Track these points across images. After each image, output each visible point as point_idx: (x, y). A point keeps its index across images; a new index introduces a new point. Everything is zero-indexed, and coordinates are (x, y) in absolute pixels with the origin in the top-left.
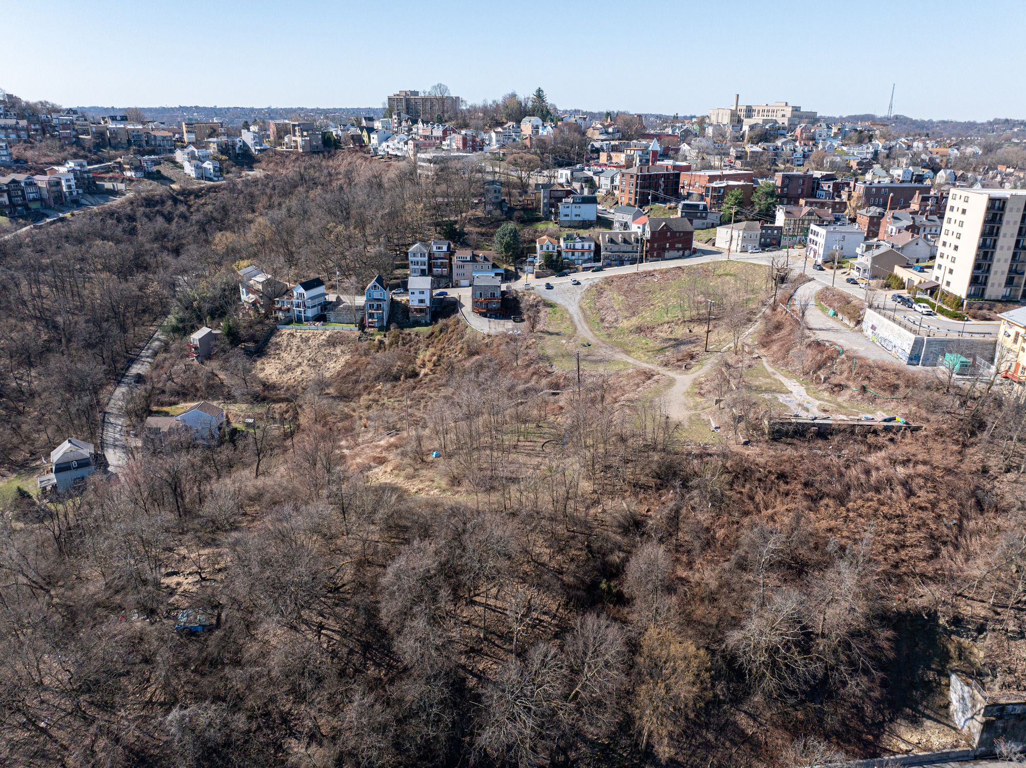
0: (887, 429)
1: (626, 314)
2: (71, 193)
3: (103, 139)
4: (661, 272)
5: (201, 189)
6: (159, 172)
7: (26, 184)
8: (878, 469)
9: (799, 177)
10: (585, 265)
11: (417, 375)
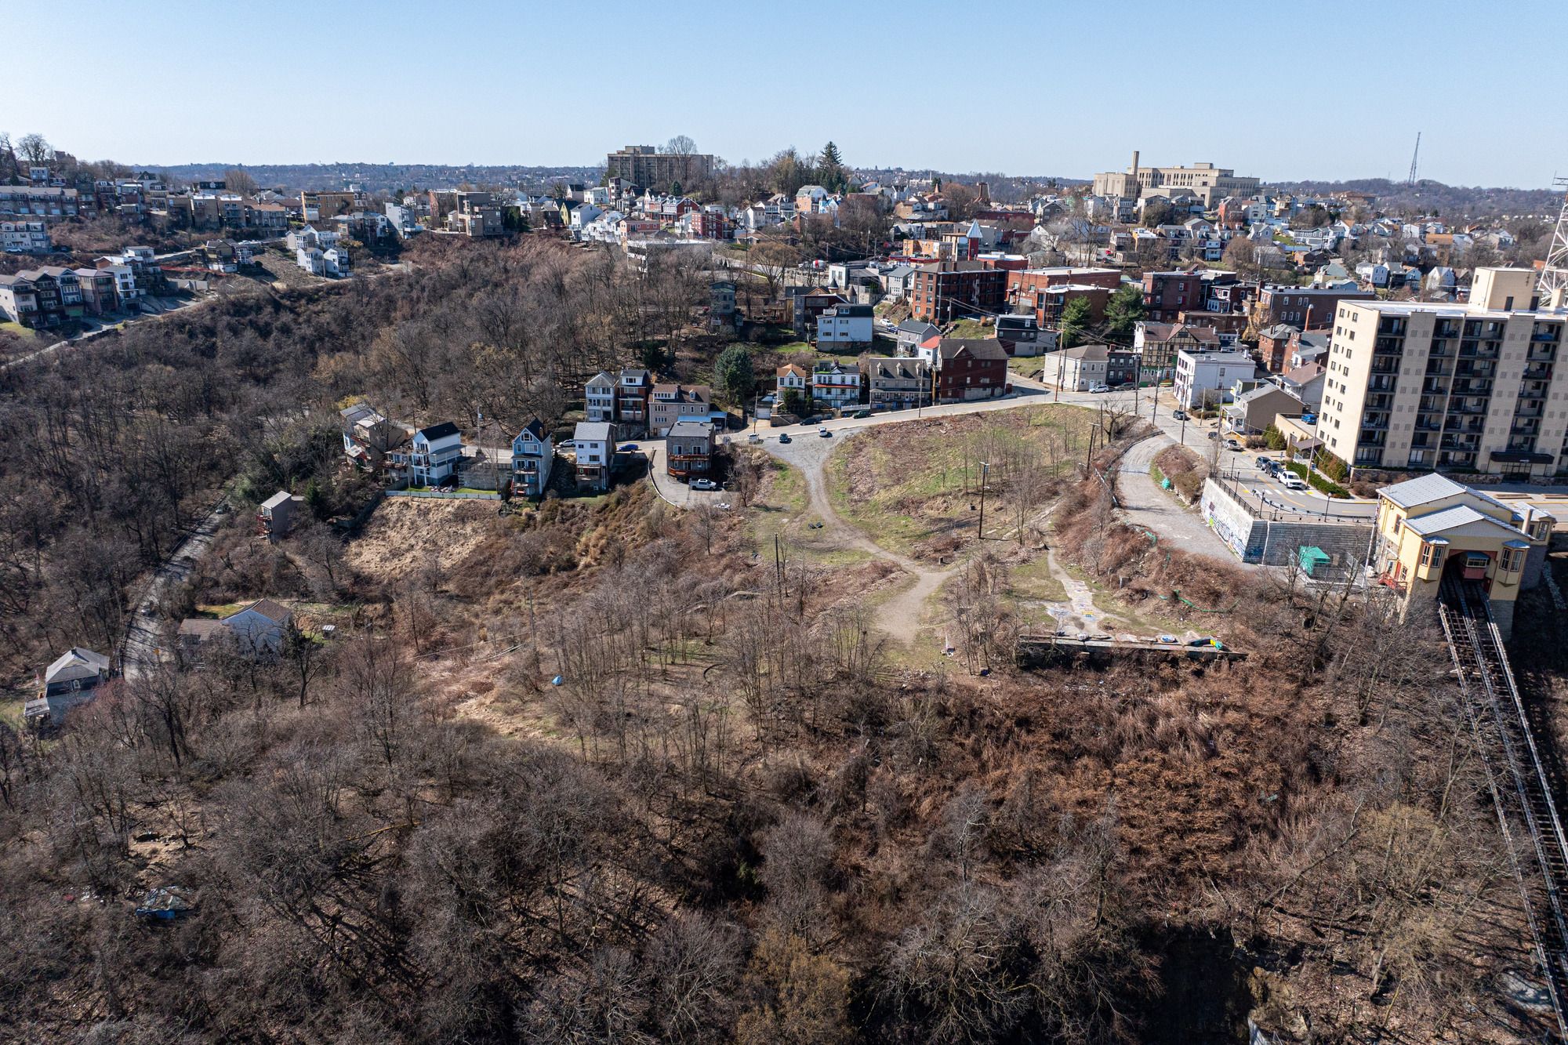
0: (1193, 657)
1: (887, 481)
2: (127, 295)
3: (185, 217)
4: (955, 420)
5: (318, 290)
6: (259, 264)
7: (63, 281)
8: (1168, 715)
9: (1179, 279)
10: (844, 408)
11: (575, 566)
